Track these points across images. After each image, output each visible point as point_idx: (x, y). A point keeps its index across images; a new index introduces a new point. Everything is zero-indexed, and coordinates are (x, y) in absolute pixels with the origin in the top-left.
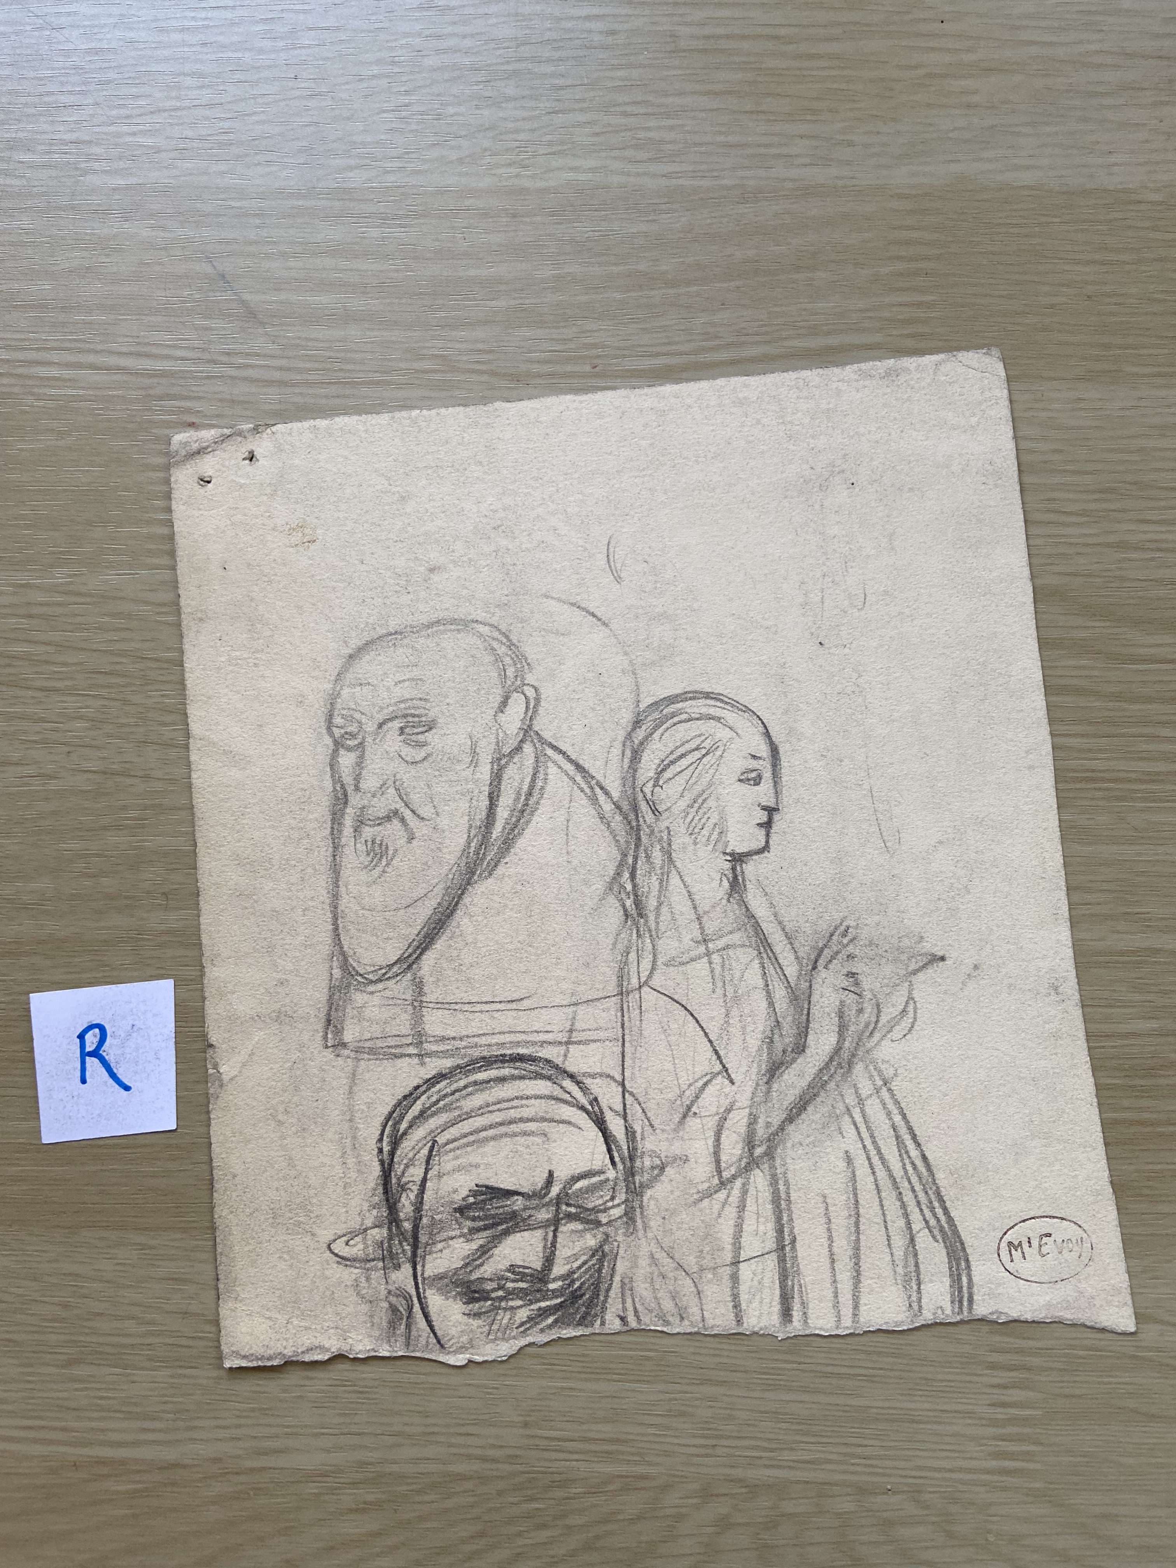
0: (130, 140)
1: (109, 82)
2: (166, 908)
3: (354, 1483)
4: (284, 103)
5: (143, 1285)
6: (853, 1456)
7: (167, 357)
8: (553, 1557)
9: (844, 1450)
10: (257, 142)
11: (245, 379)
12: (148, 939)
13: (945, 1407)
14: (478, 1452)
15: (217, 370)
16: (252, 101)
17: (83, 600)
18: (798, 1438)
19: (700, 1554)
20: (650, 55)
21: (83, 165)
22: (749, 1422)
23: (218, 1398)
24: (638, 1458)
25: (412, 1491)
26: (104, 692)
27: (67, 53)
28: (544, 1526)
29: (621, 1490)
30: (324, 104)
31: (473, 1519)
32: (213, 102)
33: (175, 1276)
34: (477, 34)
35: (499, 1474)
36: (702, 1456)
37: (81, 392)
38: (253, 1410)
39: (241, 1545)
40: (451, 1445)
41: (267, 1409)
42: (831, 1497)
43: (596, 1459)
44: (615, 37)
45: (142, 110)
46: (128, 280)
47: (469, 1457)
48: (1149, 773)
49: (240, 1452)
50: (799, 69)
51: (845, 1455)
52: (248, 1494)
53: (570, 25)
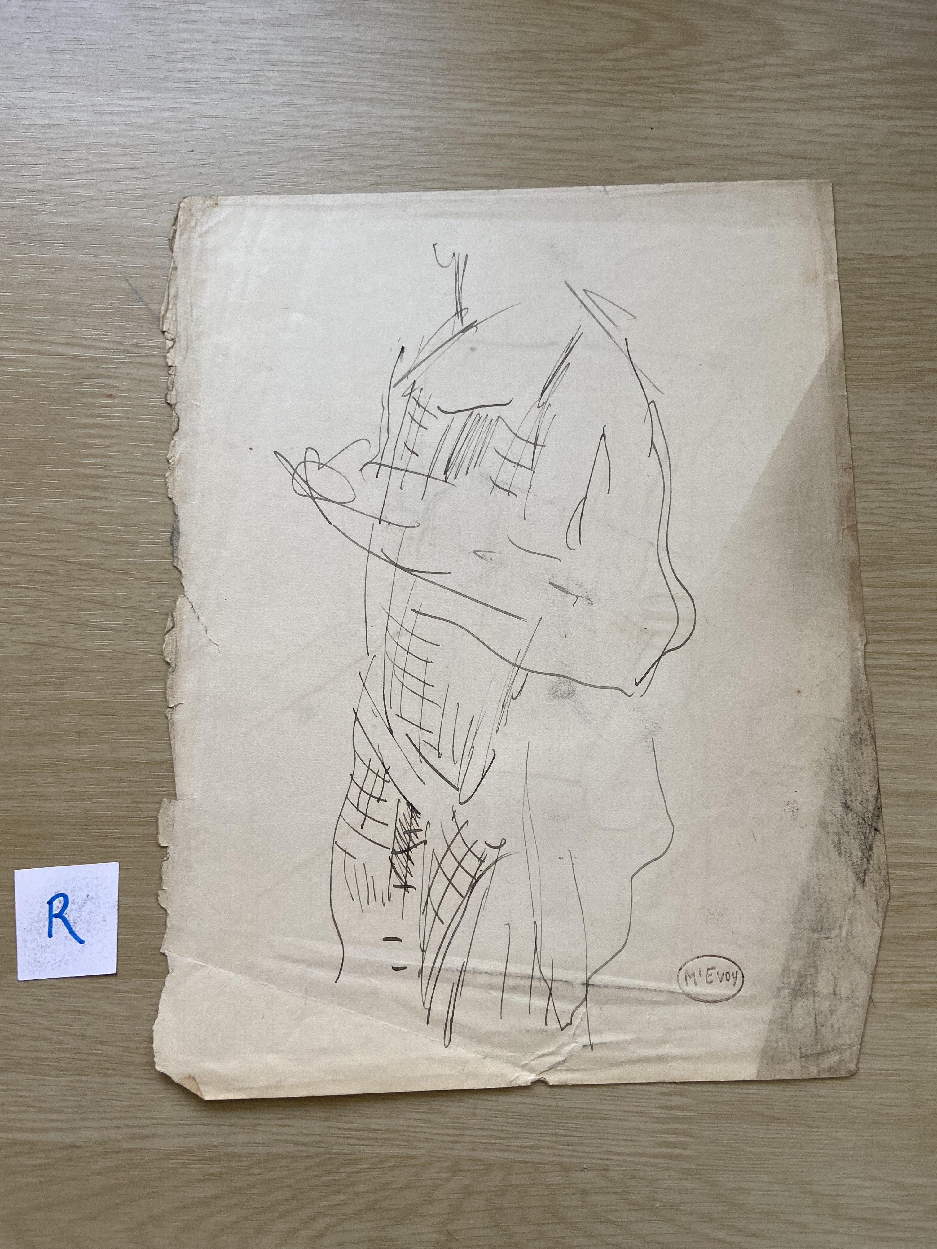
0: (72, 190)
1: (57, 149)
2: (79, 743)
3: (202, 1160)
4: (184, 169)
5: (53, 1015)
6: (560, 1143)
7: (94, 347)
8: (344, 1215)
9: (554, 1138)
10: (163, 196)
11: (150, 365)
12: (65, 765)
13: (626, 1109)
14: (293, 1138)
15: (128, 358)
16: (160, 167)
17: (26, 519)
18: (521, 1129)
19: (449, 1213)
20: (445, 146)
21: (36, 208)
22: (486, 1118)
23: (105, 1097)
24: (406, 1144)
25: (244, 1166)
26: (38, 586)
27: (27, 127)
28: (338, 1192)
29: (394, 1167)
30: (213, 171)
31: (286, 1187)
32: (132, 166)
33: (77, 1009)
34: (323, 126)
35: (305, 1154)
36: (453, 1142)
37: (31, 370)
38: (129, 1106)
39: (118, 1204)
41: (140, 1106)
42: (544, 1173)
43: (377, 1144)
44: (421, 132)
45: (81, 170)
46: (67, 292)
47: (286, 1142)
49: (119, 1137)
50: (550, 160)
51: (555, 1142)
52: (125, 1167)
53: (388, 122)
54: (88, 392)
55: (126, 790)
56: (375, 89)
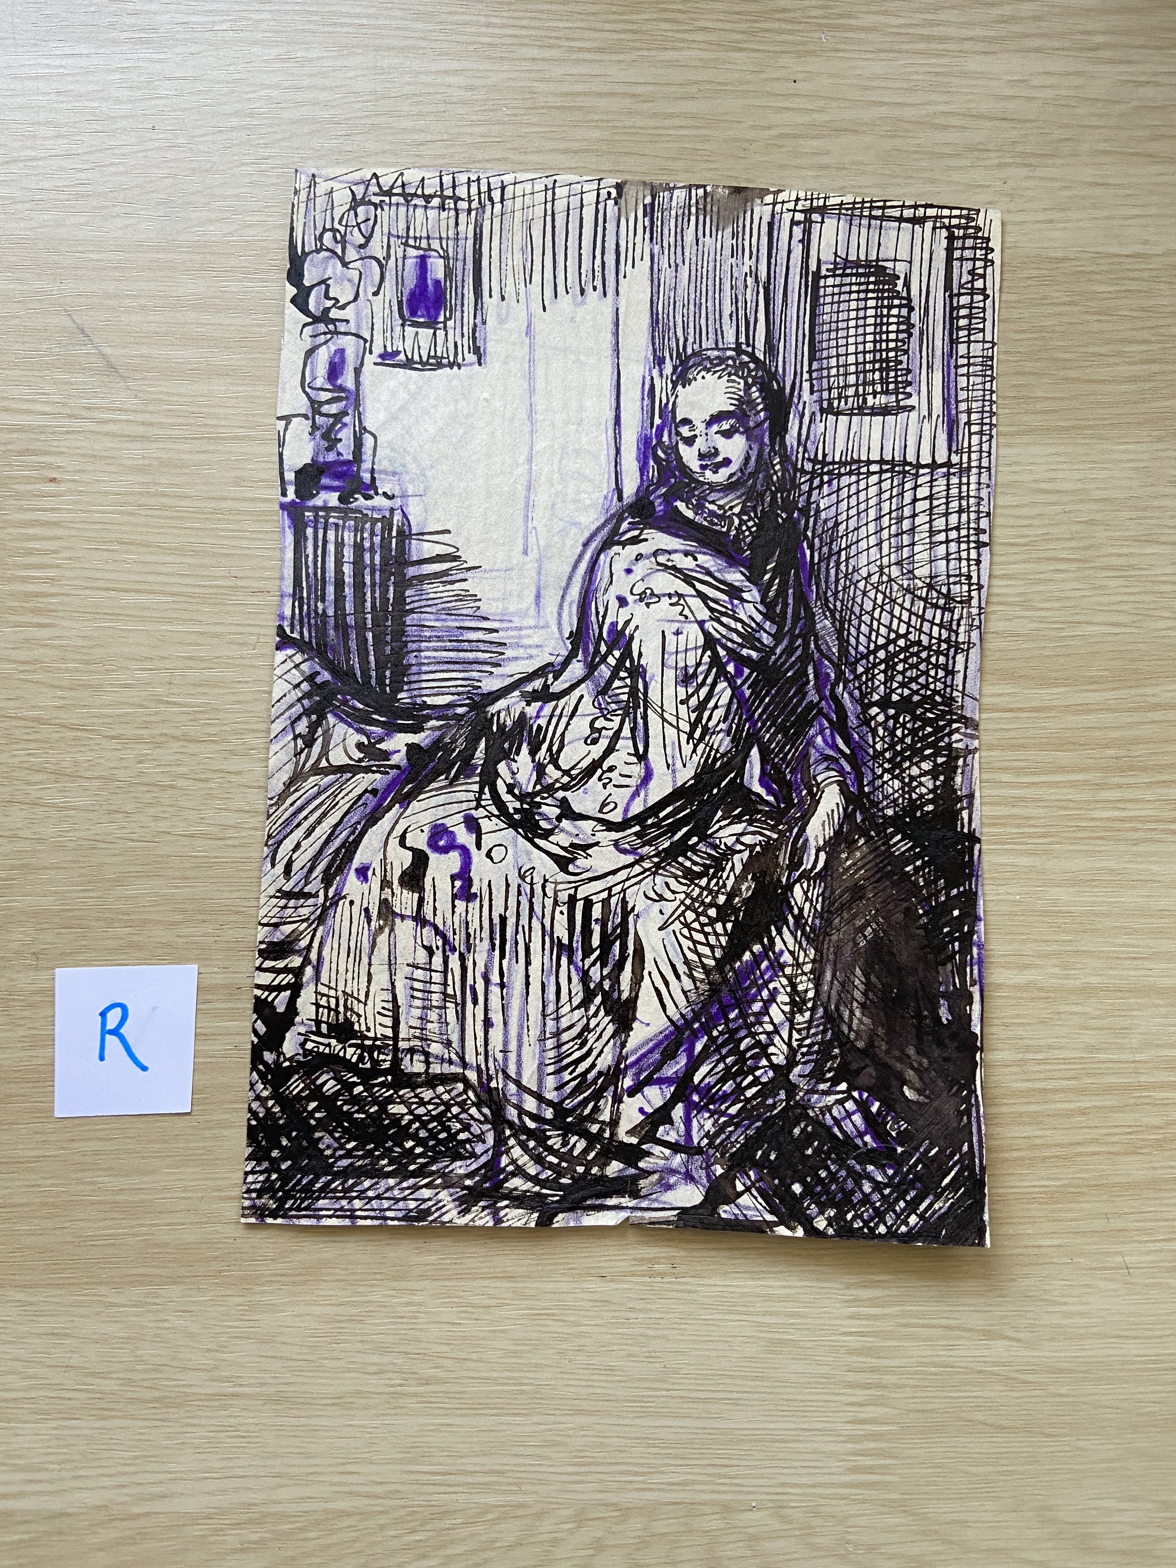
2: (37, 968)
4: (143, 153)
5: (24, 1341)
6: (721, 1476)
7: (28, 412)
9: (713, 1470)
10: (115, 194)
11: (107, 434)
12: (20, 1000)
13: (803, 1426)
14: (359, 1489)
15: (78, 425)
16: (109, 152)
18: (666, 1461)
20: (509, 112)
22: (621, 1449)
23: (100, 1450)
24: (515, 1488)
28: (425, 1556)
29: (499, 1519)
30: (183, 156)
32: (70, 153)
33: (56, 1331)
34: (336, 87)
35: (378, 1509)
36: (576, 1483)
38: (136, 1458)
40: (332, 1484)
41: (149, 1459)
42: (699, 1515)
43: (474, 1491)
44: (474, 92)
47: (352, 1494)
49: (125, 1499)
50: (656, 128)
51: (713, 1475)
53: (429, 79)
54: (24, 477)
56: (407, 34)
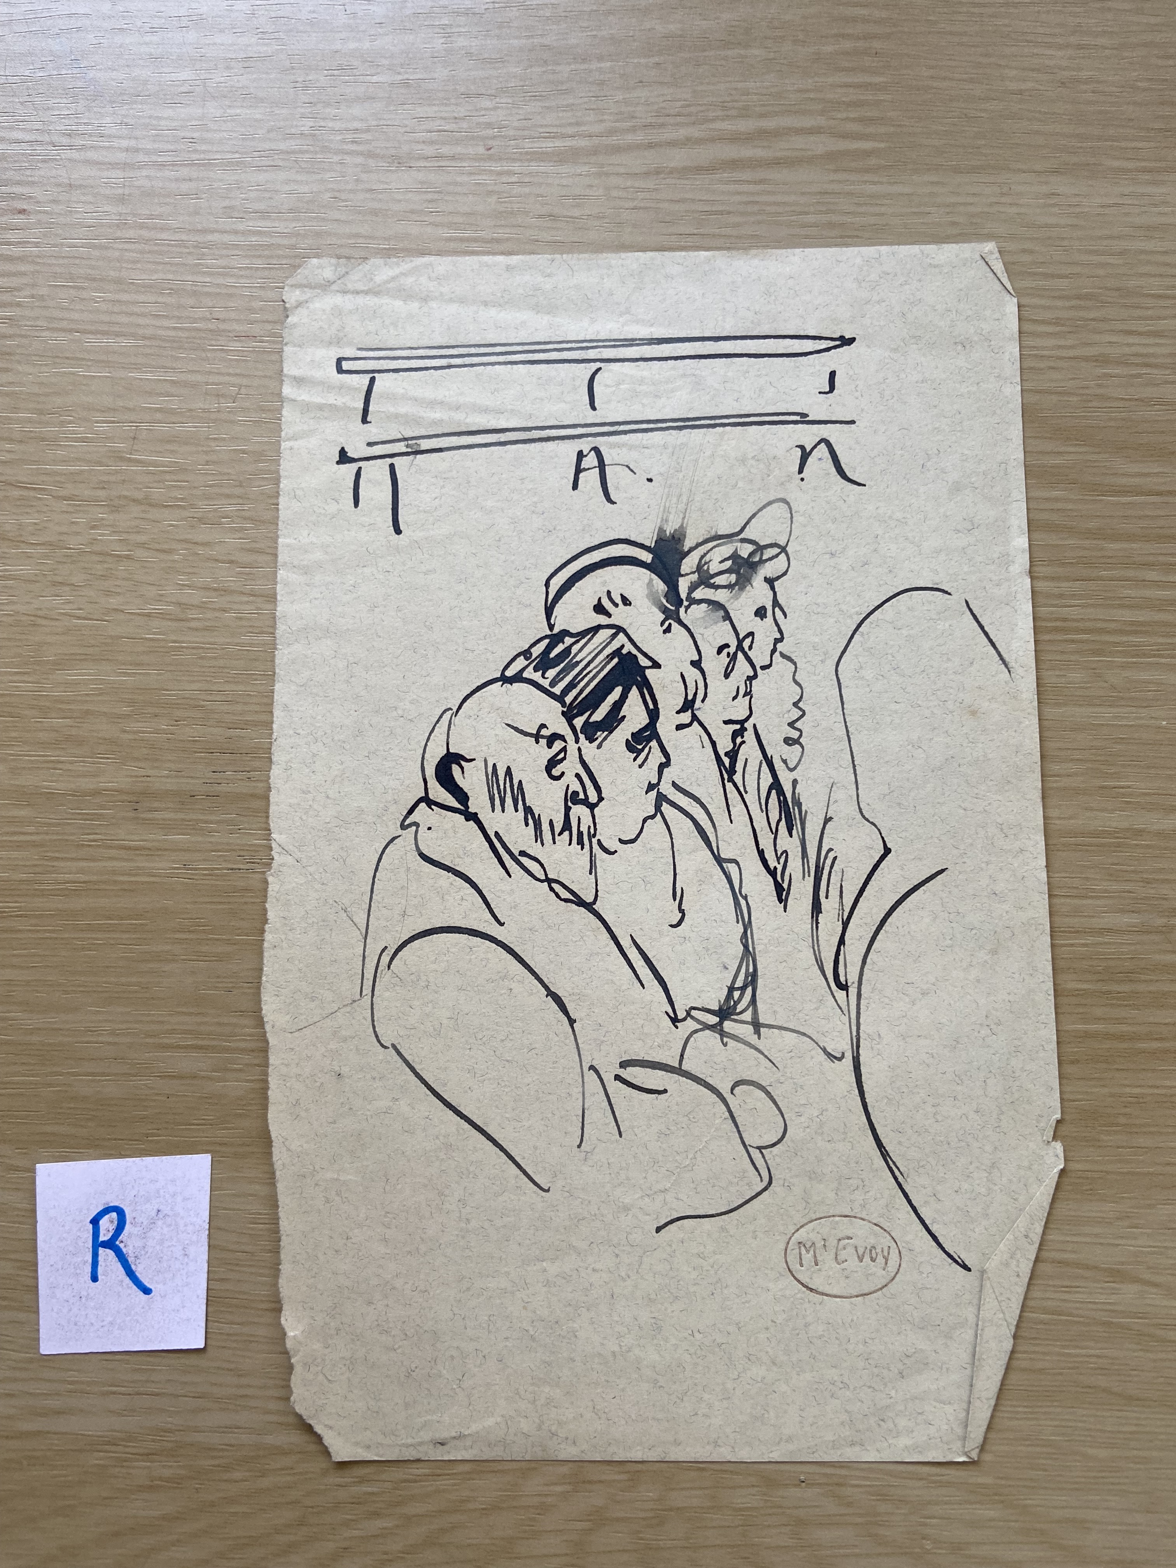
3: (148, 1455)
8: (386, 1553)
25: (219, 1466)
31: (291, 1503)
39: (8, 1526)
48: (1132, 623)
52: (20, 1463)
55: (34, 838)
